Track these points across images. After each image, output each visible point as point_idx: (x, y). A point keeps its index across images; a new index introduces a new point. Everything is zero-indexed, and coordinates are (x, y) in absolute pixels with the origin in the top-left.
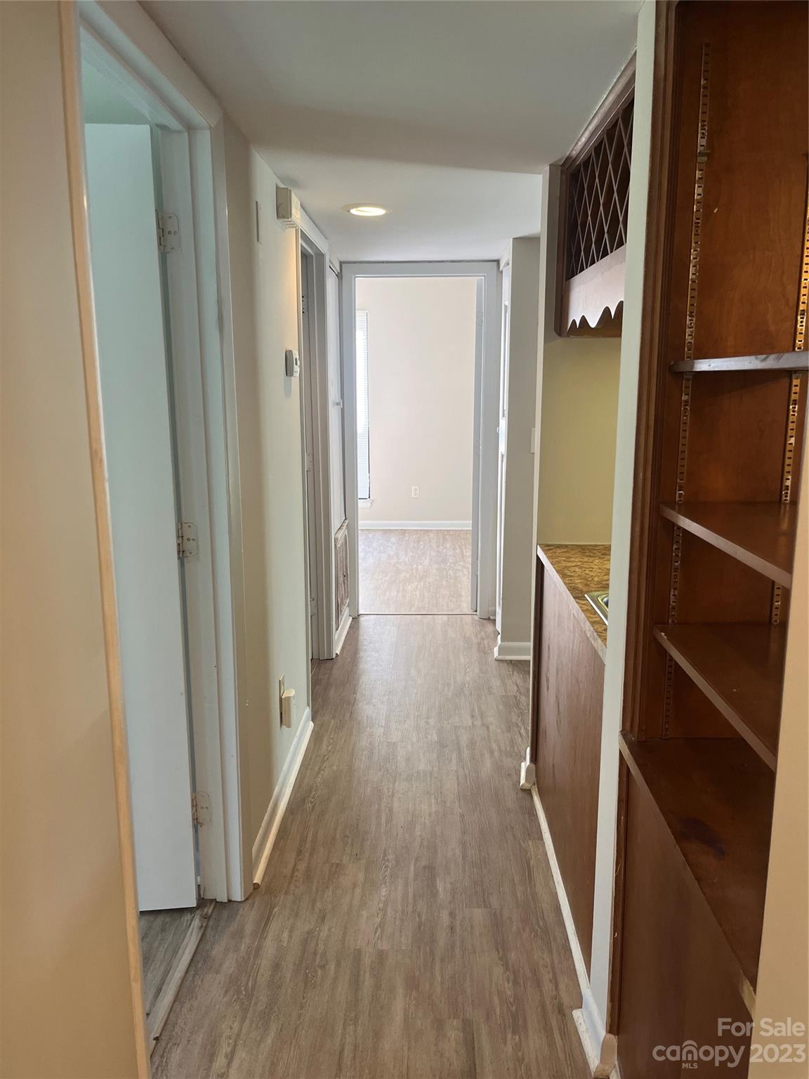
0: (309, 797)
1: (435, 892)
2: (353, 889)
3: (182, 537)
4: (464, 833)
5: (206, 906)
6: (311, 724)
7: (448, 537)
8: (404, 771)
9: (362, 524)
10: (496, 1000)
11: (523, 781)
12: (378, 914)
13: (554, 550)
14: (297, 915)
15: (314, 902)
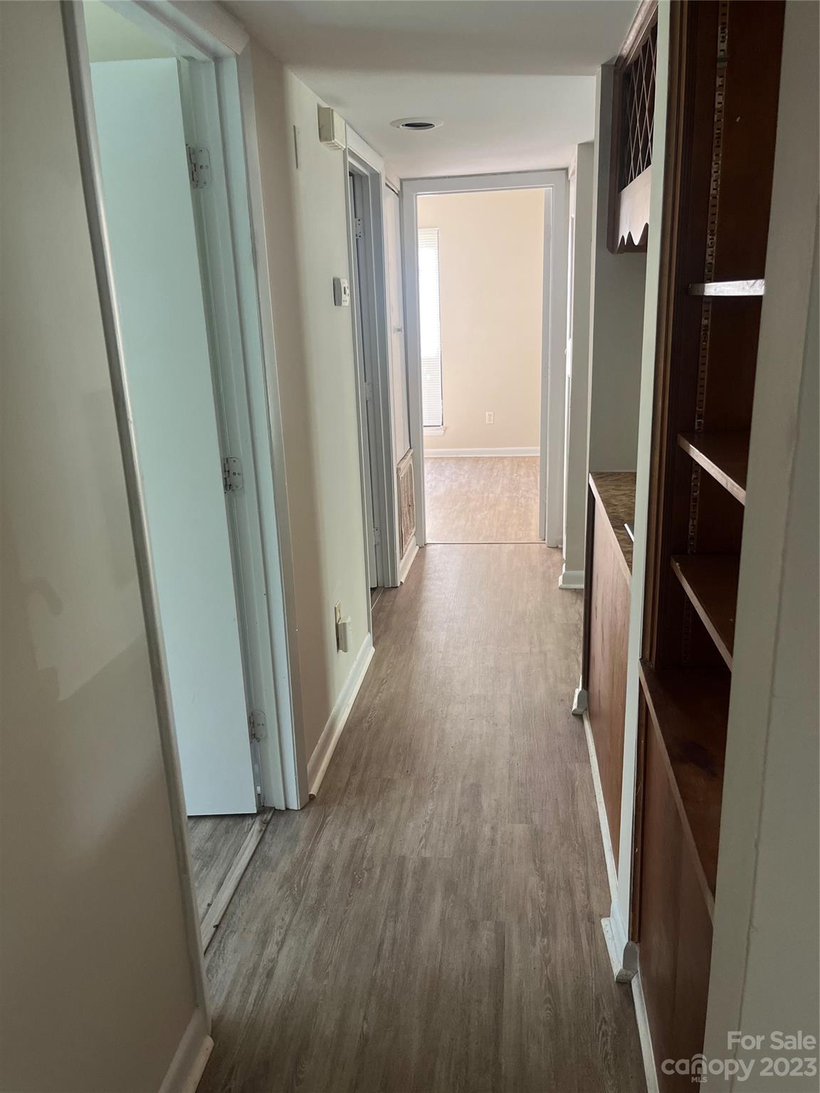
0: (366, 717)
1: (480, 807)
2: (402, 803)
3: (229, 471)
4: (513, 754)
5: (265, 813)
6: (373, 649)
7: (523, 464)
8: (458, 695)
9: (428, 452)
10: (529, 905)
11: (575, 707)
12: (424, 825)
13: (605, 478)
14: (348, 824)
15: (364, 813)
